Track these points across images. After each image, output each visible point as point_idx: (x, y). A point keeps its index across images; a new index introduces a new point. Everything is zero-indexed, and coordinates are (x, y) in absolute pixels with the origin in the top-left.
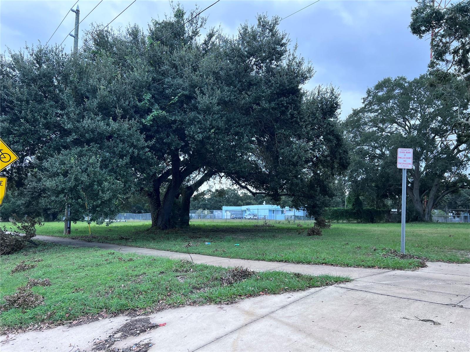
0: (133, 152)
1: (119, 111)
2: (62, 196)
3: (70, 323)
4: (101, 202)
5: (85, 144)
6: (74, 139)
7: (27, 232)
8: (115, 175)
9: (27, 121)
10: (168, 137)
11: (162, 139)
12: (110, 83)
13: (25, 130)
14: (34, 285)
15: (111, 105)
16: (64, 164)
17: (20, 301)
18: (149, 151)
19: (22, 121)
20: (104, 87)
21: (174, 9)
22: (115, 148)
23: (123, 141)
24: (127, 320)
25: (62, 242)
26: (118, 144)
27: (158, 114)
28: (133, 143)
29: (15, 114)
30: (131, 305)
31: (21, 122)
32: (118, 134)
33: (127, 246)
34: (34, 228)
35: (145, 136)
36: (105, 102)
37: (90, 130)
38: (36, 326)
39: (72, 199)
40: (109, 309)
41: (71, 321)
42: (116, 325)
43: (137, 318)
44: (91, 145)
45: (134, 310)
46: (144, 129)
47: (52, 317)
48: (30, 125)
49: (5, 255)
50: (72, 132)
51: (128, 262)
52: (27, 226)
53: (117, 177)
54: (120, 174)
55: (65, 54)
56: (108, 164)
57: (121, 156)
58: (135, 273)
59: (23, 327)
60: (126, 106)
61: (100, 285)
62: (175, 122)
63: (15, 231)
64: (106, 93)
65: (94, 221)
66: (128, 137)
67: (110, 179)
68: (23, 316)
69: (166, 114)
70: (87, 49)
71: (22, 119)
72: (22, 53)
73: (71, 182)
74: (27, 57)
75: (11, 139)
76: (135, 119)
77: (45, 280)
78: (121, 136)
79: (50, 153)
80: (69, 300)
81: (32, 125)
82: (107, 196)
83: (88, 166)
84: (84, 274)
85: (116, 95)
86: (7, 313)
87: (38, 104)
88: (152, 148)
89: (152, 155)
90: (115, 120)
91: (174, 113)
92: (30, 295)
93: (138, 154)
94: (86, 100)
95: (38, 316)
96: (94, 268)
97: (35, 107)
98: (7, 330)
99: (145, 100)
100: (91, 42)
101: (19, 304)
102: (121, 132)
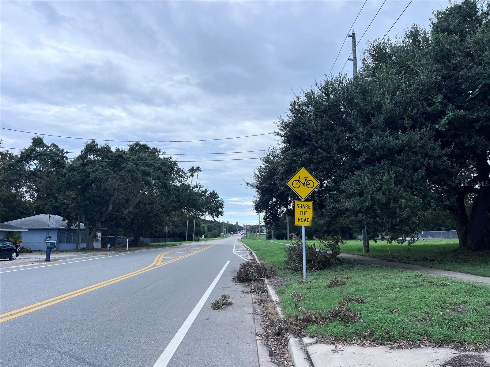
0: (429, 164)
1: (407, 122)
2: (360, 215)
3: (391, 344)
4: (400, 220)
5: (376, 162)
6: (365, 159)
7: (333, 249)
8: (411, 191)
9: (323, 149)
10: (470, 139)
11: (463, 143)
12: (393, 95)
13: (322, 157)
14: (350, 301)
15: (398, 117)
16: (359, 184)
17: (342, 315)
18: (448, 160)
19: (319, 149)
20: (389, 101)
22: (408, 162)
23: (415, 153)
24: (454, 353)
25: (364, 261)
26: (410, 157)
27: (454, 115)
28: (427, 154)
29: (313, 145)
30: (456, 336)
31: (319, 151)
32: (409, 147)
33: (434, 268)
34: (338, 246)
35: (440, 144)
36: (392, 116)
37: (379, 147)
38: (359, 341)
39: (371, 219)
40: (431, 338)
41: (392, 343)
42: (443, 356)
43: (467, 353)
44: (382, 163)
45: (461, 343)
46: (438, 135)
47: (372, 334)
48: (325, 153)
49: (318, 270)
50: (362, 152)
51: (441, 287)
52: (332, 245)
53: (413, 192)
54: (416, 189)
55: (349, 79)
56: (402, 180)
57: (416, 170)
58: (454, 301)
59: (347, 340)
60: (414, 115)
61: (415, 309)
62: (478, 119)
63: (323, 249)
64: (392, 106)
65: (395, 240)
66: (420, 148)
67: (407, 195)
68: (347, 329)
69: (464, 113)
70: (366, 67)
71: (319, 148)
72: (313, 90)
73: (367, 202)
74: (317, 92)
75: (312, 167)
76: (427, 127)
77: (358, 297)
78: (412, 148)
79: (345, 175)
80: (386, 320)
81: (327, 152)
82: (405, 214)
83: (382, 184)
84: (394, 295)
85: (402, 105)
86: (332, 324)
87: (330, 132)
88: (450, 156)
89: (452, 164)
90: (404, 132)
91: (475, 109)
92: (348, 310)
93: (435, 164)
94: (372, 118)
95: (360, 331)
96: (403, 289)
97: (327, 136)
98: (334, 340)
99: (435, 103)
100: (369, 59)
101: (341, 317)
102: (412, 144)
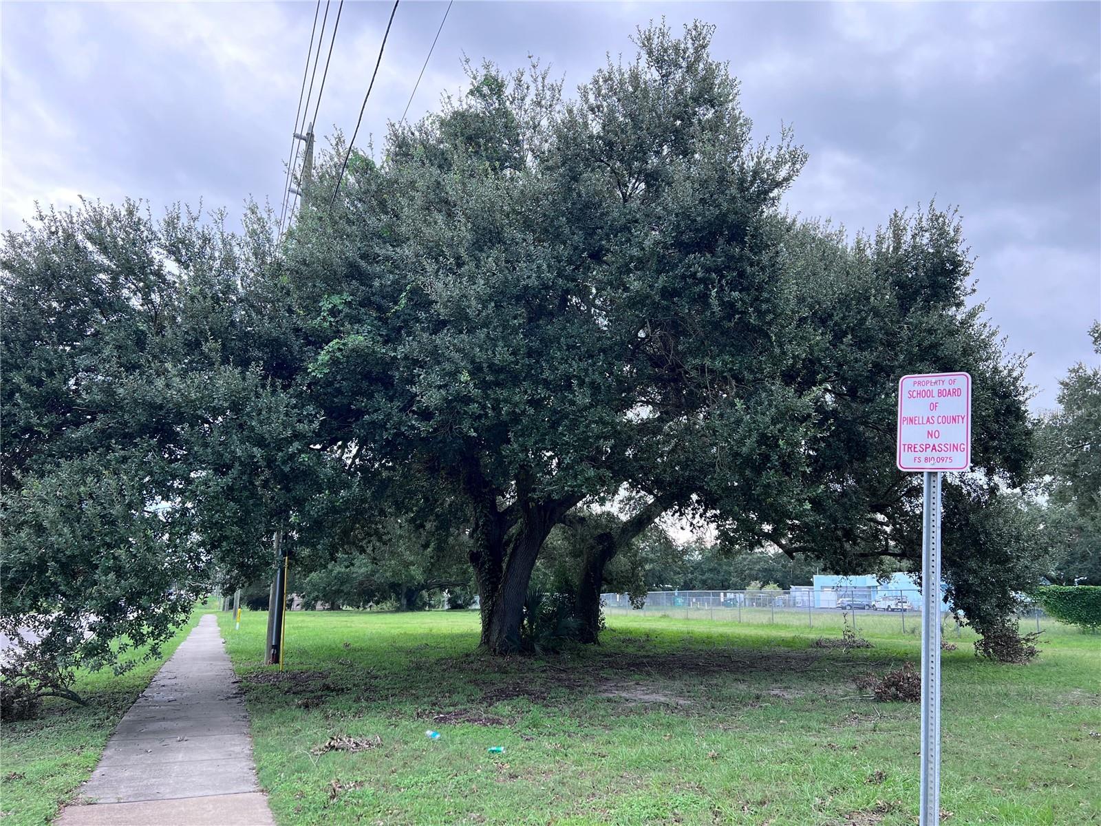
21: (475, 78)
27: (343, 345)
99: (322, 311)
